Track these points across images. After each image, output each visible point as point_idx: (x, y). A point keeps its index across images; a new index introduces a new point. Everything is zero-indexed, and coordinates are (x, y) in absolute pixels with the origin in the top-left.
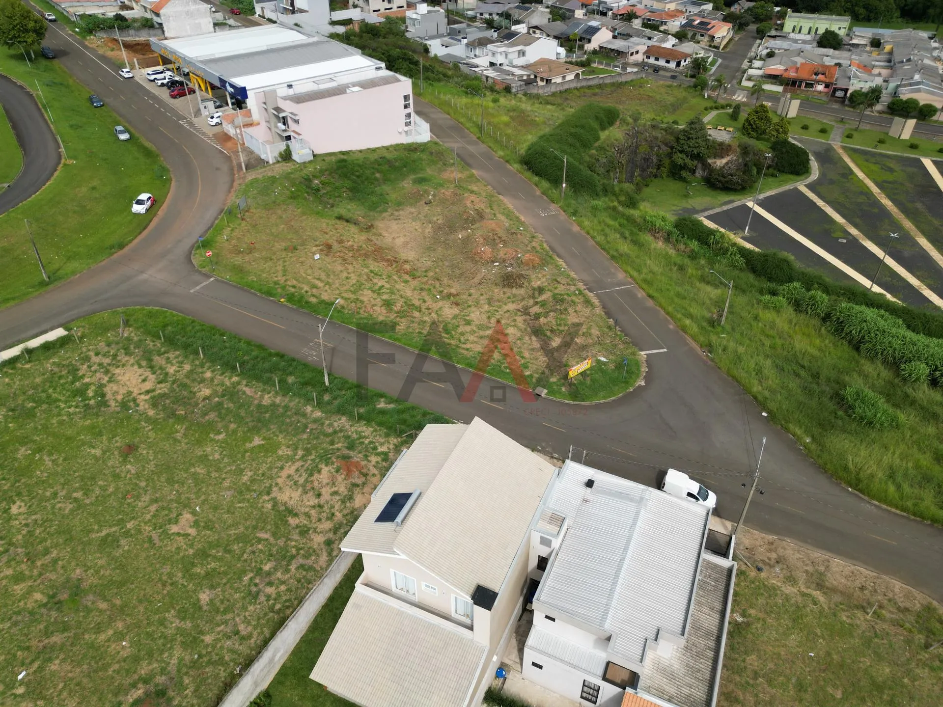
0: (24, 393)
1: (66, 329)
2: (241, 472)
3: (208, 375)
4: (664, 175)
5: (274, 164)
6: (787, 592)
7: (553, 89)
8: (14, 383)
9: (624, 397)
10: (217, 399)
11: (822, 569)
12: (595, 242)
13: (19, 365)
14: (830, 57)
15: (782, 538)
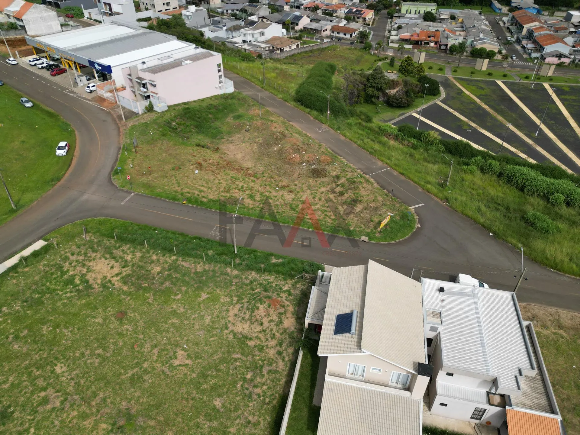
0: (29, 289)
1: (45, 240)
2: (202, 318)
3: (154, 257)
4: (362, 102)
5: (142, 114)
6: (546, 333)
7: (286, 55)
8: (20, 283)
9: (412, 235)
10: (166, 273)
11: (557, 317)
12: (357, 144)
13: (20, 270)
14: (432, 27)
15: (529, 303)
